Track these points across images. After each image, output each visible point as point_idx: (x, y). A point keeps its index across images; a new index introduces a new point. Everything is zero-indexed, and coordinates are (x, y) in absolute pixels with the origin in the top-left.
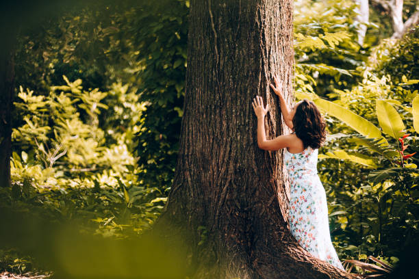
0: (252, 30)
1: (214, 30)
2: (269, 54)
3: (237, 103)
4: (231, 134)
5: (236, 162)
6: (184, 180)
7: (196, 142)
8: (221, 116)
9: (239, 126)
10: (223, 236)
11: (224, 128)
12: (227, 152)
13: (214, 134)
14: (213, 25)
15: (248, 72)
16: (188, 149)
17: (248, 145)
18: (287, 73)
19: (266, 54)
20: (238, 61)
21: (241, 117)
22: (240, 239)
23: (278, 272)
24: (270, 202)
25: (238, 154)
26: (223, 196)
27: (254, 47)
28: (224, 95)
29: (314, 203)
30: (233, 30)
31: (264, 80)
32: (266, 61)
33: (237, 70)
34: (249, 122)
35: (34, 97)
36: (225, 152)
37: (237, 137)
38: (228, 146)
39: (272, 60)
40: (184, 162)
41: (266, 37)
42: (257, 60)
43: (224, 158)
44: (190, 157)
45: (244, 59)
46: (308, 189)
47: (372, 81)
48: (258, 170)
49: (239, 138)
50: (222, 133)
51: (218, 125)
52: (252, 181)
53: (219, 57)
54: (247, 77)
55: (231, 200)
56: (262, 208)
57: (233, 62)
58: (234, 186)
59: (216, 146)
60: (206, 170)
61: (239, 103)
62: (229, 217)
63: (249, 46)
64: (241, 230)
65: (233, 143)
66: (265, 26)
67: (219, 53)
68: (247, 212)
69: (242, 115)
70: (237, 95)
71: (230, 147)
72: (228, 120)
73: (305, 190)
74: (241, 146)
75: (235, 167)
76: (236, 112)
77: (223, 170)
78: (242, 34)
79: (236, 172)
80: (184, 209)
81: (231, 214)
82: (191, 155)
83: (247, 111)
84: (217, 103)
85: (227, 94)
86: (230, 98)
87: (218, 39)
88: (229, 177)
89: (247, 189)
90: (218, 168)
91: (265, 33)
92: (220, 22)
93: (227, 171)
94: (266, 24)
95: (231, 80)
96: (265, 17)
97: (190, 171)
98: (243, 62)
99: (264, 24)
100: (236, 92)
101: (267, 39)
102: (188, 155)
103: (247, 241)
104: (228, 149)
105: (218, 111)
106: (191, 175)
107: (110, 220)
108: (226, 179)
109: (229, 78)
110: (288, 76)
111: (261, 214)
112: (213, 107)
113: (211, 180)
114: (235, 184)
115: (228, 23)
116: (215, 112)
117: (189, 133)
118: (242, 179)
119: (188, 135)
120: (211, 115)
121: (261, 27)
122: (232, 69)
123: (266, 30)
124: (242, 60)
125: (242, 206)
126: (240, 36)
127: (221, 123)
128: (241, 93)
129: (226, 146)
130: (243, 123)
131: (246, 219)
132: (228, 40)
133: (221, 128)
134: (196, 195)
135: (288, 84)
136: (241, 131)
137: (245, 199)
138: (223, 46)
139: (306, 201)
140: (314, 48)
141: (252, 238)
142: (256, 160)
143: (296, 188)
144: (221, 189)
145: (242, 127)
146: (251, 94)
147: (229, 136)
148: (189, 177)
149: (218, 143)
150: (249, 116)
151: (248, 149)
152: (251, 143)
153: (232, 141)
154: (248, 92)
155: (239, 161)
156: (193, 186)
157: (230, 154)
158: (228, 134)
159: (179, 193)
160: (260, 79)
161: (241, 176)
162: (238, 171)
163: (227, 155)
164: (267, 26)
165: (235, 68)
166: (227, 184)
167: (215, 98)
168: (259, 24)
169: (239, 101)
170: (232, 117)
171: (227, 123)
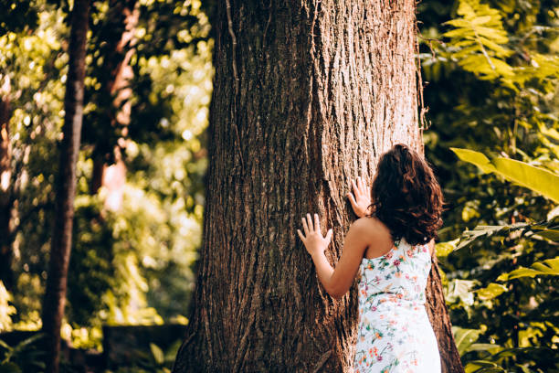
0: (294, 23)
1: (231, 31)
2: (331, 67)
3: (268, 168)
4: (258, 230)
5: (265, 286)
6: (200, 325)
8: (242, 198)
11: (247, 219)
12: (251, 267)
13: (232, 231)
14: (230, 22)
15: (288, 104)
16: (207, 265)
17: (287, 250)
19: (323, 68)
20: (271, 87)
21: (276, 196)
24: (320, 364)
25: (270, 270)
26: (239, 355)
27: (299, 55)
28: (246, 155)
29: (396, 364)
30: (261, 29)
31: (317, 119)
32: (322, 82)
33: (268, 102)
34: (289, 203)
36: (247, 269)
37: (268, 234)
38: (253, 254)
39: (336, 79)
41: (323, 35)
42: (303, 82)
43: (245, 278)
44: (208, 280)
45: (281, 81)
46: (385, 334)
48: (303, 300)
49: (272, 236)
50: (243, 230)
51: (238, 214)
52: (293, 322)
53: (240, 82)
54: (285, 116)
55: (252, 363)
57: (261, 89)
58: (260, 334)
59: (235, 255)
61: (272, 169)
63: (288, 55)
65: (262, 247)
66: (322, 14)
67: (239, 75)
69: (278, 191)
70: (268, 154)
71: (257, 256)
72: (254, 204)
73: (381, 335)
74: (276, 252)
75: (262, 296)
76: (268, 188)
77: (243, 303)
78: (278, 34)
79: (263, 304)
82: (210, 277)
83: (286, 182)
84: (236, 171)
85: (251, 153)
86: (257, 160)
87: (238, 48)
88: (252, 316)
89: (284, 339)
90: (238, 297)
91: (322, 27)
92: (241, 15)
93: (249, 304)
94: (323, 8)
95: (258, 123)
97: (208, 307)
98: (280, 87)
99: (319, 9)
100: (268, 148)
101: (326, 38)
104: (253, 259)
105: (237, 188)
106: (208, 314)
108: (247, 320)
109: (255, 120)
112: (231, 181)
114: (262, 328)
115: (253, 16)
116: (234, 188)
118: (276, 318)
120: (228, 195)
121: (312, 15)
122: (261, 101)
123: (324, 21)
124: (276, 85)
126: (274, 39)
127: (242, 210)
128: (275, 150)
129: (249, 256)
130: (279, 208)
132: (254, 48)
133: (243, 220)
134: (217, 354)
136: (276, 224)
138: (246, 61)
139: (380, 359)
142: (299, 280)
143: (364, 331)
144: (239, 341)
145: (277, 215)
146: (292, 149)
147: (255, 235)
148: (206, 318)
149: (238, 250)
150: (289, 192)
151: (287, 259)
152: (292, 246)
153: (259, 245)
154: (288, 145)
155: (271, 283)
156: (212, 336)
157: (255, 270)
158: (253, 232)
159: (190, 351)
160: (309, 119)
161: (274, 314)
162: (268, 303)
163: (251, 272)
164: (327, 15)
165: (265, 101)
166: (248, 329)
167: (233, 165)
168: (308, 9)
169: (272, 164)
170: (261, 196)
171: (252, 210)
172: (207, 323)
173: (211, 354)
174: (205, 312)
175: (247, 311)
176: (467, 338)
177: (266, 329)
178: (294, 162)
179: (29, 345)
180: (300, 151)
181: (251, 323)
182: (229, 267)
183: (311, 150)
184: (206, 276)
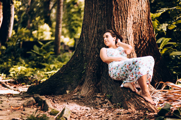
4: (96, 11)
5: (98, 27)
8: (92, 1)
11: (94, 8)
12: (95, 21)
13: (90, 11)
17: (104, 16)
22: (95, 70)
25: (99, 22)
26: (91, 46)
34: (105, 3)
36: (94, 21)
37: (99, 12)
38: (95, 18)
43: (93, 25)
50: (92, 11)
51: (91, 6)
55: (94, 48)
58: (97, 40)
59: (90, 18)
62: (92, 58)
64: (97, 65)
65: (97, 16)
71: (96, 18)
72: (95, 3)
74: (101, 17)
75: (97, 30)
77: (92, 31)
80: (82, 54)
81: (93, 56)
88: (95, 35)
93: (94, 32)
104: (95, 19)
114: (97, 39)
129: (94, 18)
130: (102, 4)
133: (92, 8)
134: (87, 46)
136: (101, 9)
142: (107, 25)
144: (91, 42)
145: (102, 6)
149: (91, 17)
151: (104, 19)
152: (105, 15)
155: (100, 26)
156: (86, 41)
157: (95, 22)
158: (95, 11)
159: (80, 45)
161: (101, 35)
162: (99, 31)
163: (94, 23)
166: (93, 39)
171: (95, 5)
172: (84, 37)
173: (85, 46)
174: (84, 34)
175: (93, 34)
176: (166, 41)
177: (98, 39)
179: (49, 44)
181: (94, 37)
182: (89, 21)
184: (84, 24)
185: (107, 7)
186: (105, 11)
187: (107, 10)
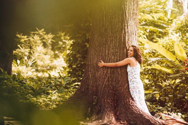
0: (121, 11)
1: (104, 10)
2: (128, 21)
3: (112, 42)
4: (109, 56)
6: (88, 76)
7: (94, 59)
8: (105, 48)
9: (113, 53)
10: (104, 101)
11: (107, 53)
13: (102, 56)
15: (118, 29)
16: (90, 62)
18: (135, 30)
19: (126, 22)
22: (112, 102)
23: (128, 117)
24: (126, 87)
26: (105, 83)
27: (121, 18)
28: (107, 39)
31: (125, 33)
32: (126, 25)
34: (118, 51)
35: (23, 36)
37: (112, 57)
39: (129, 24)
40: (88, 68)
42: (122, 24)
44: (91, 65)
45: (117, 23)
47: (173, 35)
48: (121, 73)
50: (105, 56)
52: (118, 77)
53: (106, 22)
54: (118, 31)
55: (108, 85)
56: (122, 89)
57: (111, 24)
58: (110, 79)
60: (98, 71)
61: (113, 43)
62: (107, 93)
63: (119, 18)
64: (112, 98)
67: (106, 20)
68: (115, 91)
69: (115, 48)
70: (113, 39)
72: (109, 50)
75: (111, 71)
76: (112, 47)
77: (105, 72)
78: (116, 12)
79: (111, 73)
80: (87, 88)
81: (108, 91)
82: (92, 64)
83: (117, 46)
84: (104, 42)
85: (108, 39)
86: (110, 40)
87: (106, 14)
88: (108, 75)
89: (115, 80)
90: (103, 71)
93: (107, 72)
95: (110, 32)
96: (126, 5)
97: (91, 71)
98: (116, 24)
101: (127, 15)
102: (90, 65)
103: (115, 104)
105: (104, 46)
106: (91, 73)
107: (55, 91)
108: (107, 76)
110: (136, 31)
111: (121, 92)
112: (102, 44)
113: (100, 76)
114: (110, 78)
115: (110, 7)
116: (103, 46)
117: (91, 55)
119: (91, 56)
120: (101, 47)
121: (125, 9)
123: (127, 11)
124: (115, 24)
125: (113, 88)
127: (105, 51)
128: (115, 38)
130: (115, 52)
131: (115, 93)
132: (110, 15)
133: (105, 53)
134: (93, 82)
135: (135, 35)
136: (114, 55)
137: (115, 85)
138: (108, 17)
140: (148, 19)
141: (117, 102)
142: (120, 68)
144: (104, 80)
146: (119, 39)
147: (109, 57)
148: (90, 74)
150: (118, 49)
153: (110, 59)
154: (118, 38)
156: (92, 78)
160: (123, 33)
161: (113, 75)
164: (127, 9)
165: (112, 27)
166: (107, 78)
167: (103, 40)
168: (124, 8)
169: (113, 42)
170: (110, 48)
173: (91, 82)
178: (119, 42)
180: (121, 40)
183: (123, 39)
185: (120, 54)
186: (118, 57)
187: (120, 57)
